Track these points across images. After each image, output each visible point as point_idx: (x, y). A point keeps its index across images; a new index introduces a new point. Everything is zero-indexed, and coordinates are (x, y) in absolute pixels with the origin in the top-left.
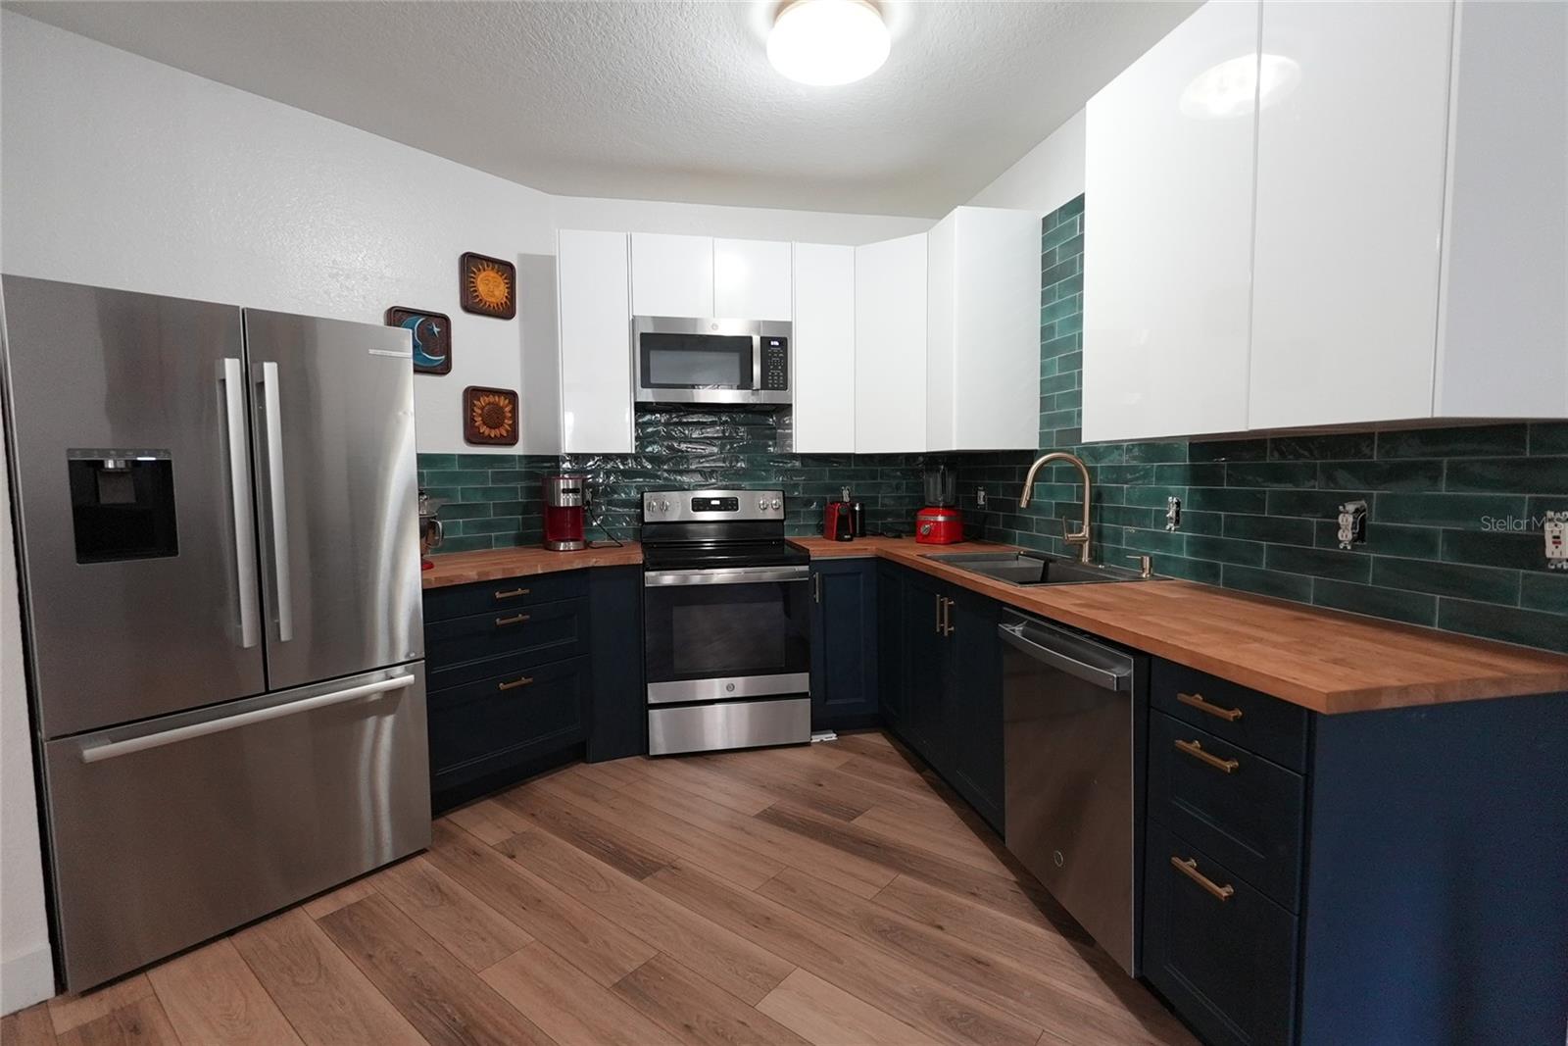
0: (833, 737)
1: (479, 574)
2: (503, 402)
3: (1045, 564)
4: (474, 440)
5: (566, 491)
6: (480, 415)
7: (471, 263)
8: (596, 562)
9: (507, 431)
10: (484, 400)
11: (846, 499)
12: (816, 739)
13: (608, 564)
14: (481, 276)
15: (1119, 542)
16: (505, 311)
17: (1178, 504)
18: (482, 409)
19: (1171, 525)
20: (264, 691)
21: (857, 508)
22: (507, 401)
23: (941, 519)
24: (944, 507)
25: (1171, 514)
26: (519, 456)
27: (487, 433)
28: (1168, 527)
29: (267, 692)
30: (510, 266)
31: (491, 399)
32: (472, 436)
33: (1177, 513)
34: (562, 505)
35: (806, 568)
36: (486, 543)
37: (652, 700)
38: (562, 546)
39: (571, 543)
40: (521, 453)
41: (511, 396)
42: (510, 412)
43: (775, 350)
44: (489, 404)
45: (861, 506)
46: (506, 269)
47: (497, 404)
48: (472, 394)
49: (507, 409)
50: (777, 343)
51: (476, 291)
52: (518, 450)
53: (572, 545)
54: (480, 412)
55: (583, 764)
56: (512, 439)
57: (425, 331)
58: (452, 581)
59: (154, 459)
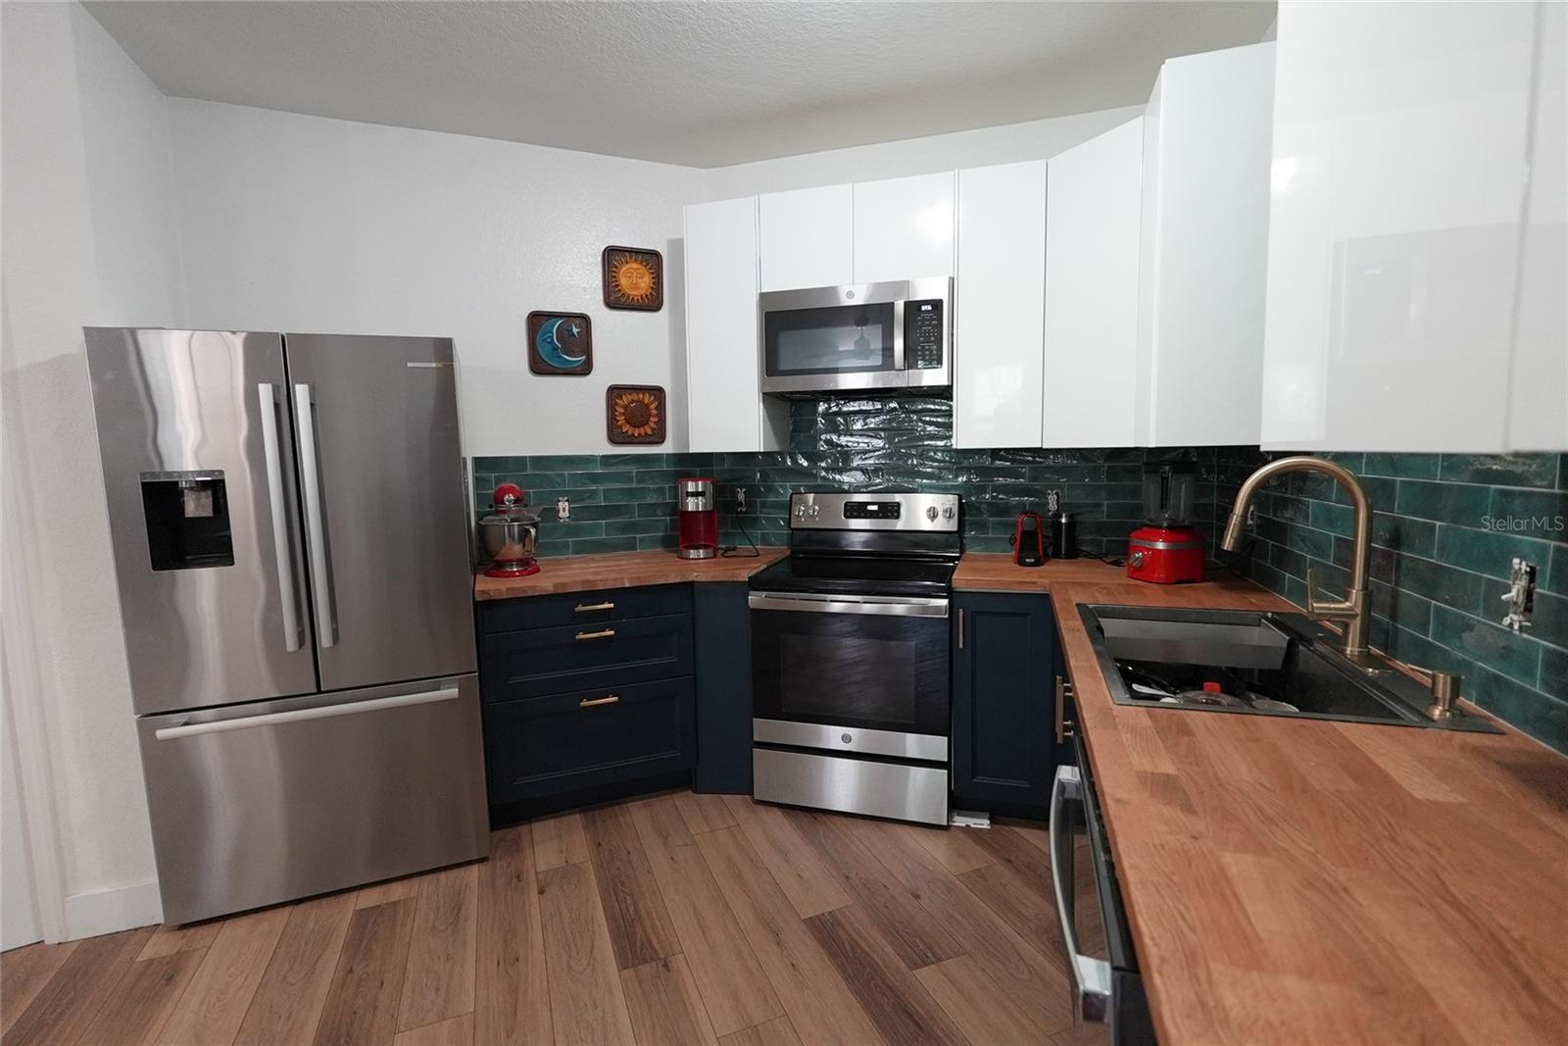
0: (984, 823)
1: (555, 585)
2: (647, 398)
3: (1290, 644)
4: (616, 439)
5: (696, 494)
6: (623, 414)
7: (613, 256)
8: (697, 576)
9: (653, 429)
10: (626, 399)
11: (1053, 506)
12: (960, 821)
13: (710, 580)
14: (622, 272)
15: (1423, 627)
16: (651, 302)
17: (1532, 574)
18: (625, 407)
19: (1514, 619)
20: (315, 691)
21: (1063, 520)
22: (652, 398)
23: (1161, 545)
24: (1169, 528)
25: (1515, 593)
26: (668, 455)
27: (630, 432)
28: (1506, 621)
29: (319, 691)
30: (655, 255)
31: (635, 396)
32: (615, 437)
33: (1529, 594)
34: (690, 509)
35: (944, 602)
36: (631, 546)
37: (756, 738)
38: (693, 554)
39: (701, 551)
40: (670, 451)
41: (658, 392)
42: (656, 408)
43: (927, 315)
44: (633, 401)
45: (1070, 517)
46: (651, 259)
47: (642, 402)
48: (615, 392)
49: (653, 406)
50: (929, 308)
51: (617, 286)
52: (667, 448)
53: (702, 553)
54: (623, 411)
55: (690, 793)
56: (659, 437)
57: (566, 333)
58: (524, 592)
59: (209, 479)
